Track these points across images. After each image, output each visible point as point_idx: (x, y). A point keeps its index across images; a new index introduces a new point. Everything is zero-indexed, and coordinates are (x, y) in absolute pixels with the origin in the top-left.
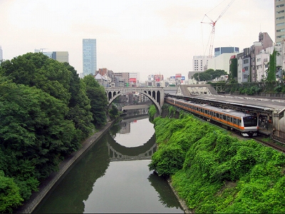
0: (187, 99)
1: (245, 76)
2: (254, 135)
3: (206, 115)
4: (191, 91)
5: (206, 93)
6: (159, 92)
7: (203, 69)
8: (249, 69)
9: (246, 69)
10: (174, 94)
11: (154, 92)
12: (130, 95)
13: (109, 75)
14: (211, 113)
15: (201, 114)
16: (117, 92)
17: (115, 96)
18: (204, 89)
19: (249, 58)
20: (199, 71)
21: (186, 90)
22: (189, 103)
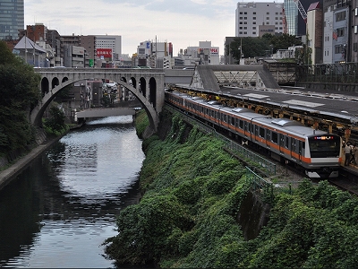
0: (211, 96)
1: (337, 49)
2: (333, 175)
3: (240, 131)
4: (222, 80)
5: (254, 84)
6: (153, 82)
7: (257, 30)
8: (346, 32)
9: (340, 32)
10: (187, 86)
11: (143, 81)
12: (96, 87)
13: (49, 41)
14: (251, 126)
15: (232, 128)
16: (60, 79)
17: (57, 88)
18: (251, 75)
19: (347, 10)
20: (250, 34)
21: (212, 77)
22: (211, 105)
